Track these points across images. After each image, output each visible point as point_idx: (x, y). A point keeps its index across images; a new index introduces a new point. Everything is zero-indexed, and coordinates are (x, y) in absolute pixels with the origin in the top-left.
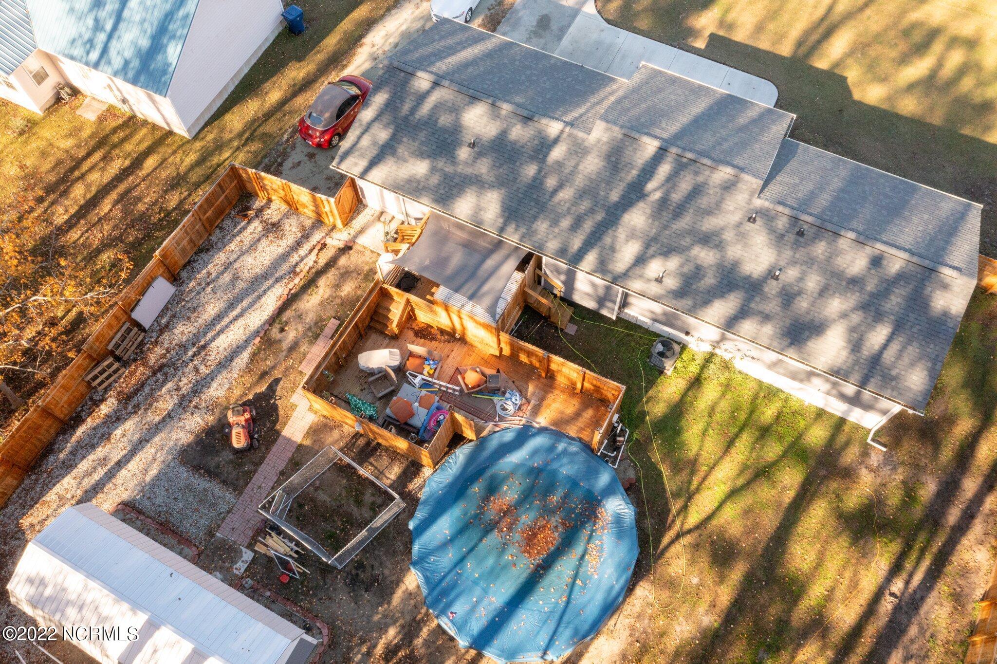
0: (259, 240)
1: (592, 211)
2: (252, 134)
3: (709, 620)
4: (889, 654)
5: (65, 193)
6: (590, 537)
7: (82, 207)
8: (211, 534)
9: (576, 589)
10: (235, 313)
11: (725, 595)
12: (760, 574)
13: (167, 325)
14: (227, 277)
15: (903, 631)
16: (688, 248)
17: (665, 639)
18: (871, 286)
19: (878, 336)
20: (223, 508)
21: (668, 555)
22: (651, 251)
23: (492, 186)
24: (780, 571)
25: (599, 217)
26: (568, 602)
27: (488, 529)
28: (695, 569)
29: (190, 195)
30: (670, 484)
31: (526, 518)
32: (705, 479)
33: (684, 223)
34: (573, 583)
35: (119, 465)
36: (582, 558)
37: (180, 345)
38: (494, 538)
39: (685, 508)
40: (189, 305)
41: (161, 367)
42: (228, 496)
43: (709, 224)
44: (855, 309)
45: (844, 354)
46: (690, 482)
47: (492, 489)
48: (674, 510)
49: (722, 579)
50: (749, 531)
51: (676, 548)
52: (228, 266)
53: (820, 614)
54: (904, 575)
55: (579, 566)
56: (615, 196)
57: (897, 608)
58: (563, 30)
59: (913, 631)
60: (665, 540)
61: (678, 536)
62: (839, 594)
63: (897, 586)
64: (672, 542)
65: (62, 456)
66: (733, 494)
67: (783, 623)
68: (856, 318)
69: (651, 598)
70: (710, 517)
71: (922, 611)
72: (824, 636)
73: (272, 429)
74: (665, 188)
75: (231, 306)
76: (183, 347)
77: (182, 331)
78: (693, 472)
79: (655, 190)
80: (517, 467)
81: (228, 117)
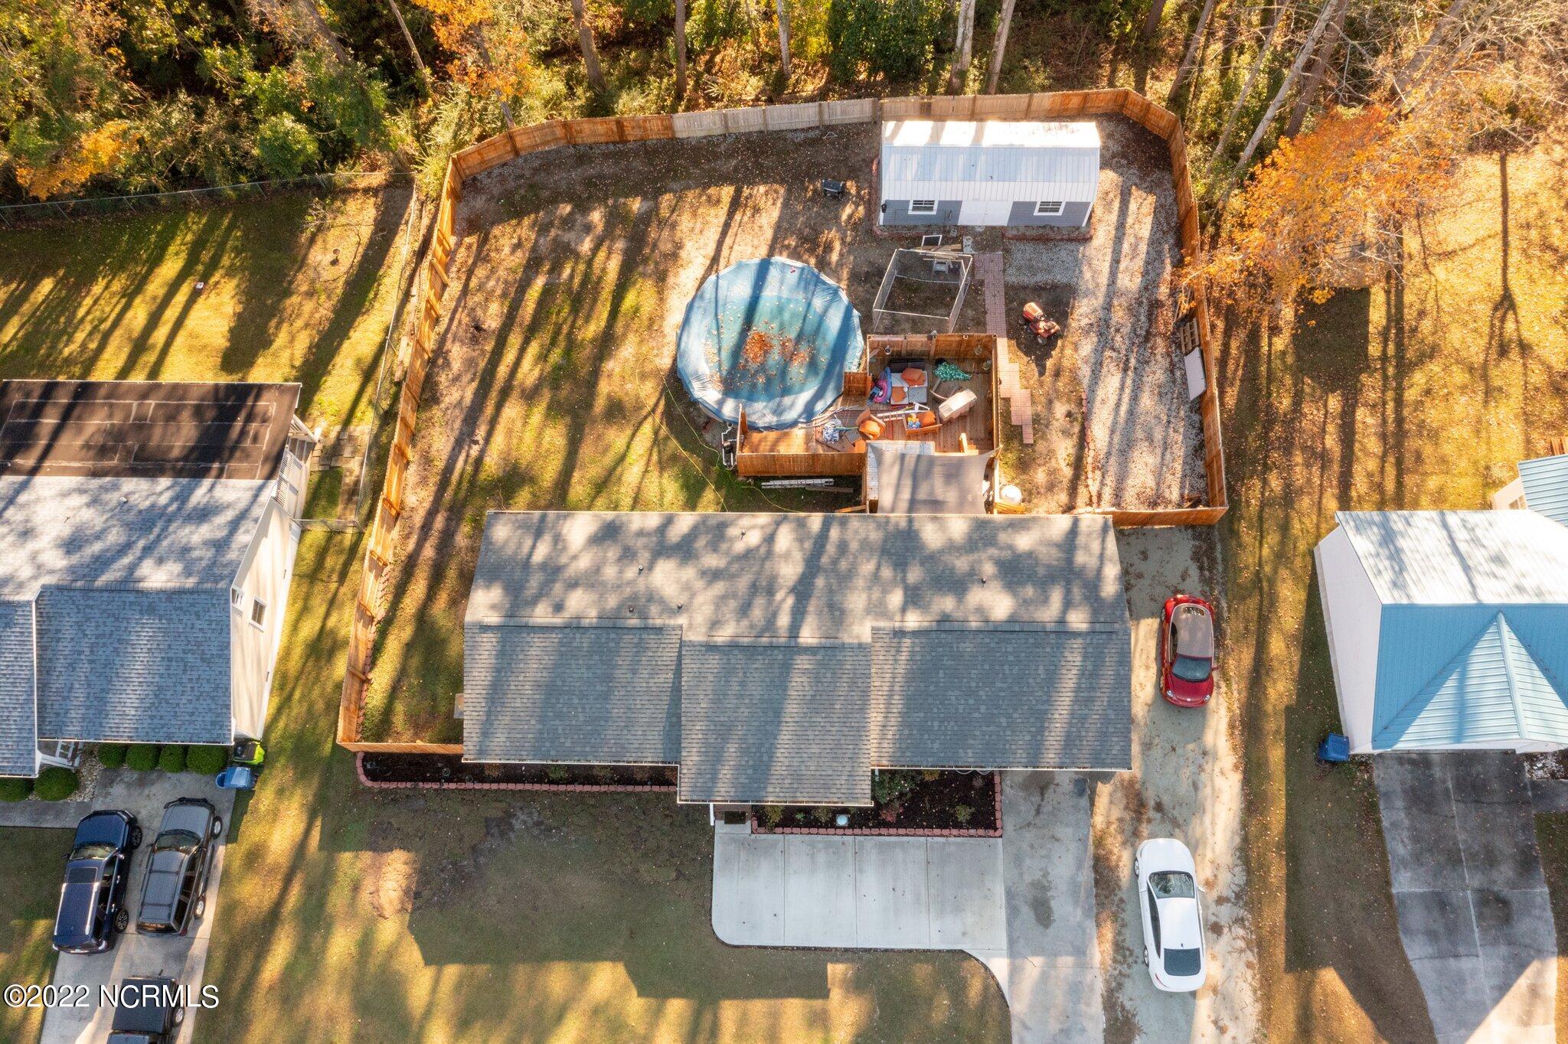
0: (1158, 484)
1: (835, 562)
2: (1261, 589)
3: (610, 365)
4: (473, 401)
5: (1383, 437)
6: (720, 366)
7: (1353, 433)
8: (1007, 251)
9: (714, 326)
10: (1124, 408)
11: (604, 388)
12: (581, 412)
13: (1172, 372)
14: (1158, 435)
15: (465, 421)
16: (730, 563)
17: (637, 340)
18: (558, 587)
19: (542, 552)
20: (1010, 271)
21: (657, 394)
22: (763, 550)
23: (942, 551)
24: (568, 419)
25: (825, 560)
26: (716, 315)
27: (800, 337)
28: (632, 393)
29: (1262, 494)
30: (674, 443)
31: (775, 356)
32: (649, 460)
33: (743, 583)
34: (718, 329)
35: (1116, 261)
36: (720, 350)
37: (1147, 363)
38: (792, 334)
39: (656, 433)
40: (1169, 396)
41: (1147, 339)
42: (1014, 279)
43: (719, 588)
44: (565, 566)
45: (564, 531)
46: (659, 452)
47: (813, 365)
48: (664, 427)
49: (609, 397)
50: (599, 437)
51: (651, 402)
52: (1166, 446)
53: (529, 405)
54: (470, 460)
55: (719, 342)
56: (820, 582)
57: (472, 433)
58: (1011, 908)
59: (458, 424)
60: (662, 402)
61: (653, 410)
62: (519, 424)
63: (475, 451)
64: (656, 404)
65: (1167, 247)
66: (622, 458)
67: (555, 387)
68: (563, 560)
69: (657, 361)
70: (634, 435)
71: (452, 440)
72: (523, 391)
73: (1018, 339)
74: (775, 604)
75: (1131, 412)
76: (1144, 362)
77: (1156, 373)
78: (660, 462)
79: (783, 600)
80: (801, 390)
81: (1302, 595)
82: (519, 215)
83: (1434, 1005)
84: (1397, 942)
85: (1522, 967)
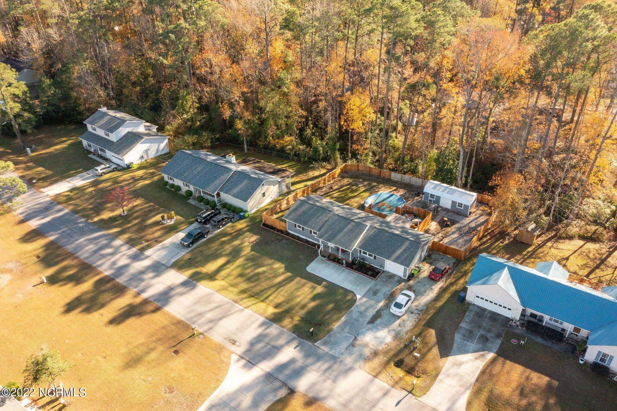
3: (351, 200)
11: (348, 201)
17: (359, 199)
35: (471, 222)
55: (375, 201)
58: (369, 290)
82: (351, 178)
83: (455, 346)
84: (454, 333)
85: (483, 350)
